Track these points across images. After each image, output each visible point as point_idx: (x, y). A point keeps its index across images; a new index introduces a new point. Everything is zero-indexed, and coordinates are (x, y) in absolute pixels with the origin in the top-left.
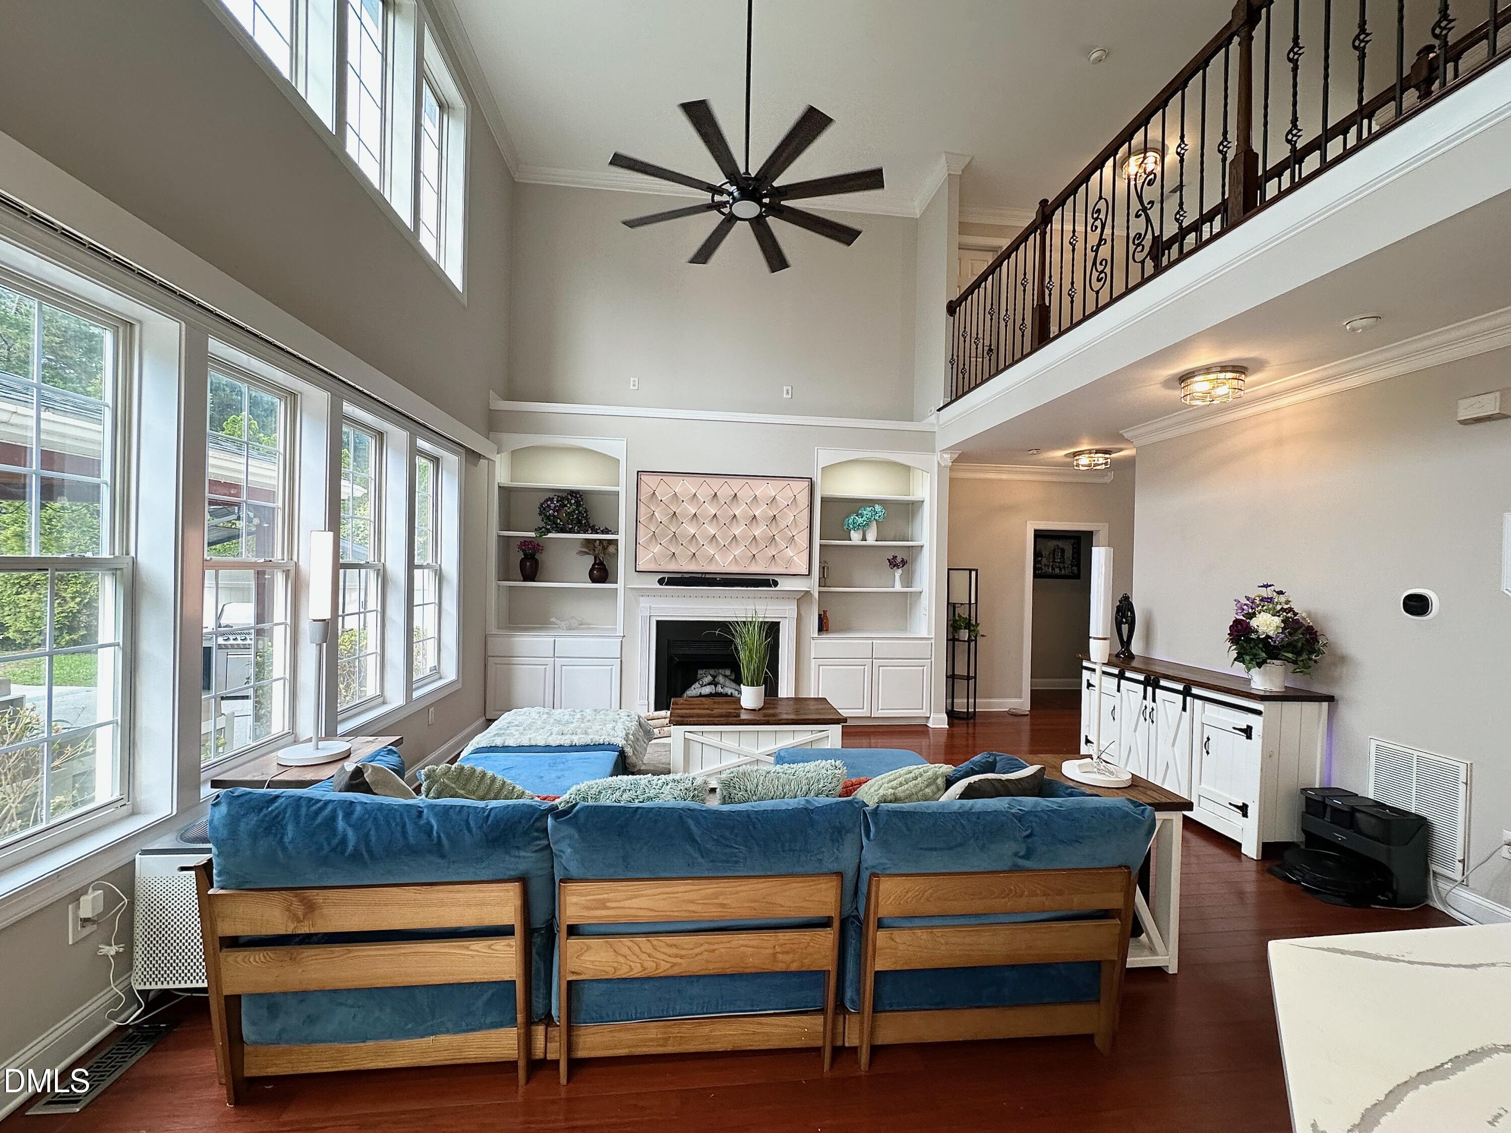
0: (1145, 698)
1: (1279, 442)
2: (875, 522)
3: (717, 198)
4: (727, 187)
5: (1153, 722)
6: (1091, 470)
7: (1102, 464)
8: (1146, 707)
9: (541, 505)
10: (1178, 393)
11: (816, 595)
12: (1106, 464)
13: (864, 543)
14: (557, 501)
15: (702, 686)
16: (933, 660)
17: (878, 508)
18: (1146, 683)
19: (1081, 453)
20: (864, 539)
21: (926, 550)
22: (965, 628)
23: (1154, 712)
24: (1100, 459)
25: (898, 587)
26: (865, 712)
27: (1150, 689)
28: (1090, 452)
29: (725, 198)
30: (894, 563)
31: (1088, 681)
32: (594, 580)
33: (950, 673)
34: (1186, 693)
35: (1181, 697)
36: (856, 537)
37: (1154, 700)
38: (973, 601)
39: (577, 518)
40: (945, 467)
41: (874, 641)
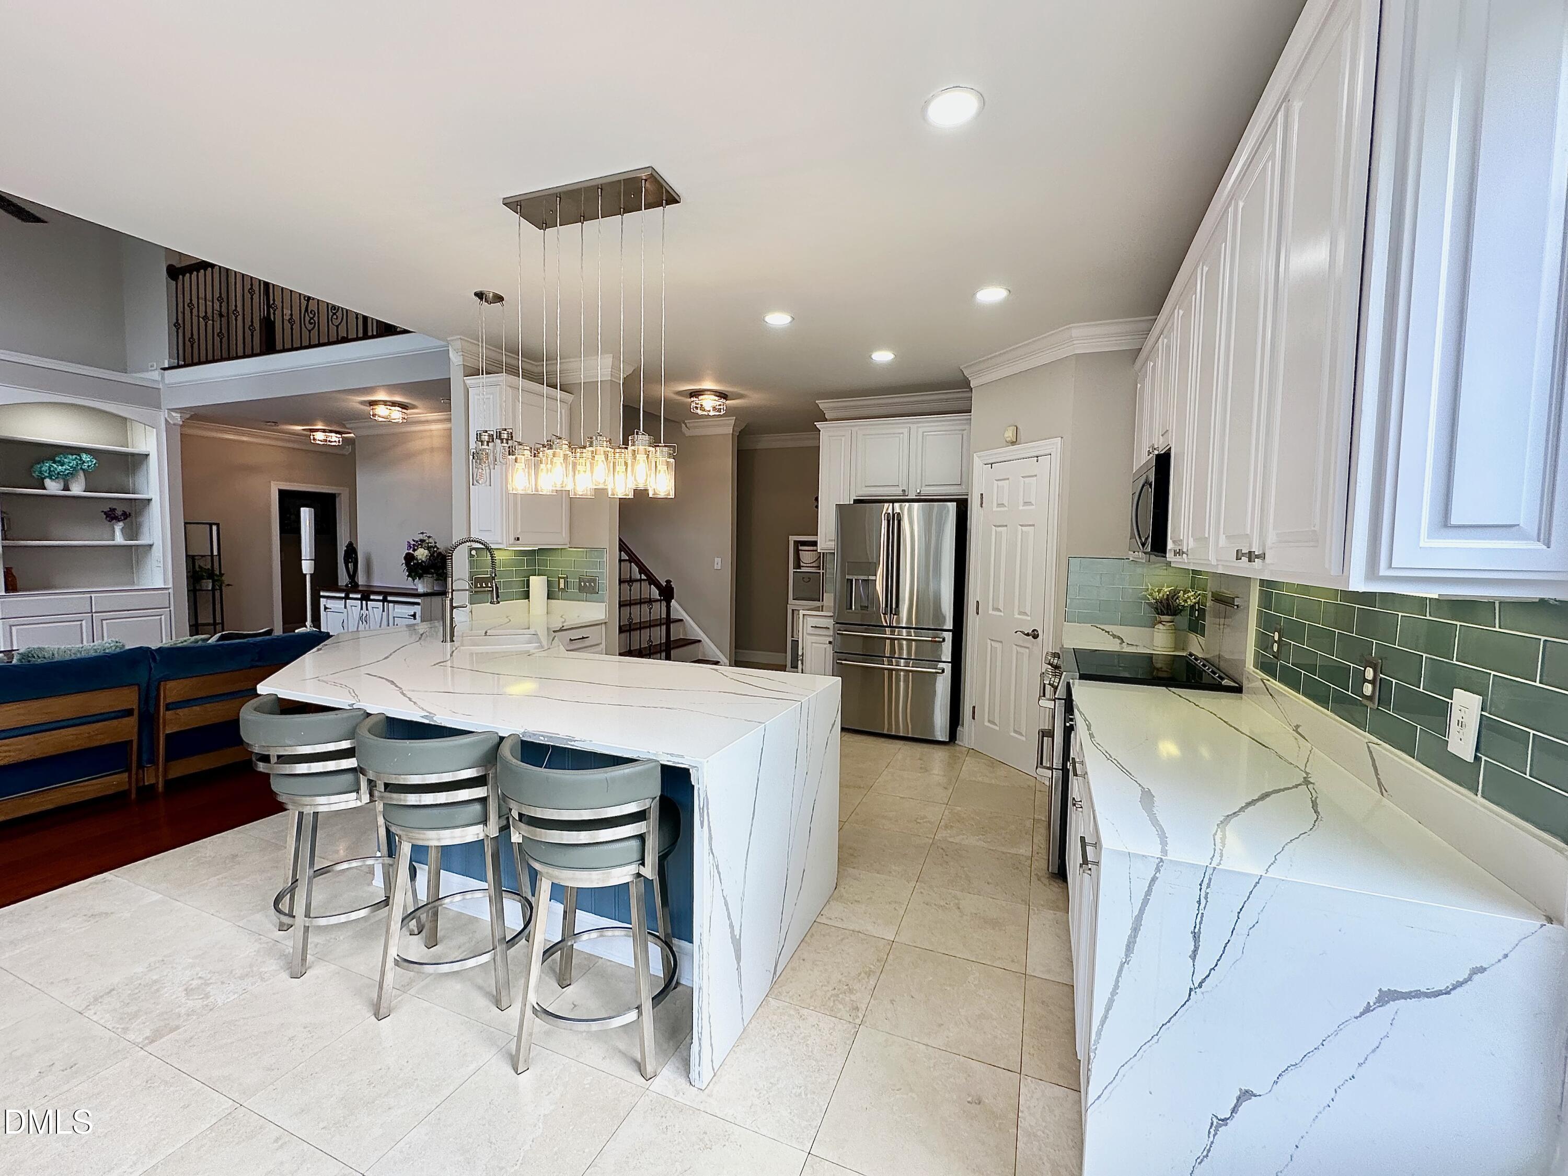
0: (362, 609)
2: (81, 474)
5: (367, 624)
6: (326, 445)
7: (335, 441)
8: (362, 615)
12: (338, 442)
13: (65, 493)
16: (172, 608)
17: (85, 457)
19: (317, 430)
20: (66, 489)
21: (155, 504)
22: (208, 578)
23: (368, 616)
24: (333, 437)
25: (119, 539)
27: (364, 603)
28: (324, 431)
30: (112, 516)
31: (325, 605)
33: (193, 622)
34: (384, 600)
35: (382, 603)
36: (53, 486)
37: (367, 609)
38: (215, 553)
40: (174, 424)
41: (93, 595)
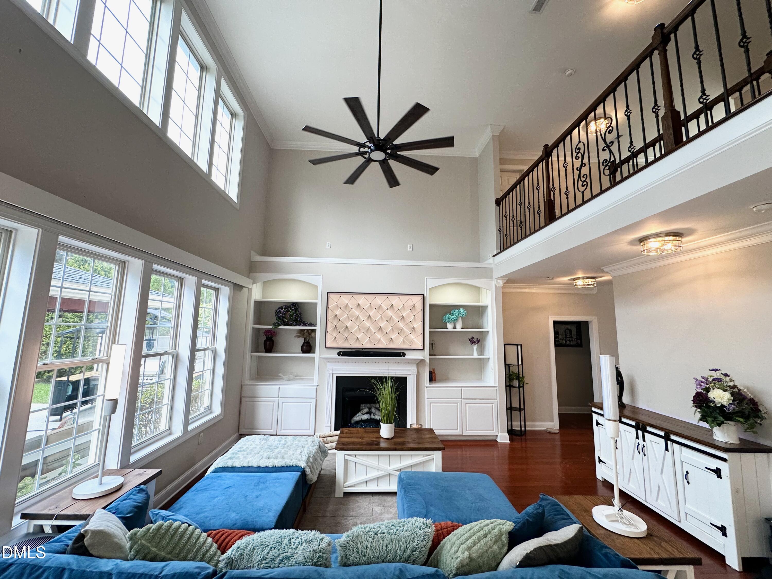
0: (637, 438)
1: (708, 276)
2: (460, 319)
3: (362, 150)
4: (368, 144)
5: (645, 455)
6: (585, 287)
7: (591, 285)
8: (639, 444)
9: (276, 311)
10: (639, 248)
11: (428, 361)
12: (593, 285)
13: (455, 330)
14: (285, 309)
15: (363, 414)
16: (498, 400)
17: (462, 310)
18: (637, 427)
19: (578, 278)
20: (455, 328)
21: (491, 334)
22: (517, 379)
23: (645, 448)
24: (590, 282)
25: (476, 355)
26: (458, 432)
27: (640, 432)
28: (583, 278)
29: (366, 149)
30: (473, 341)
31: (597, 421)
32: (304, 352)
33: (509, 406)
34: (667, 438)
35: (663, 440)
36: (450, 327)
37: (644, 440)
38: (520, 363)
39: (295, 318)
40: (499, 287)
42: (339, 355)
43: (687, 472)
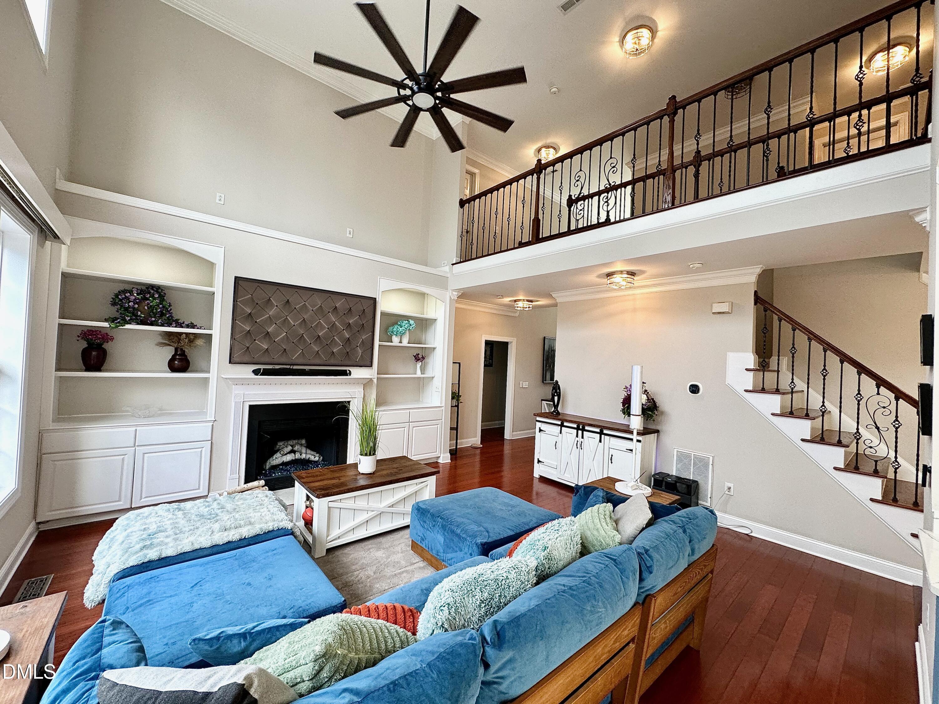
0: (577, 436)
1: (635, 310)
2: (409, 332)
5: (581, 449)
6: (523, 310)
7: (527, 308)
8: (578, 441)
10: (601, 281)
11: (375, 381)
12: (529, 307)
13: (400, 344)
15: (283, 455)
16: (443, 420)
17: (412, 322)
18: (578, 429)
19: (519, 300)
20: (401, 342)
21: (437, 351)
23: (583, 444)
24: (526, 304)
25: (419, 374)
27: (580, 432)
28: (523, 300)
30: (417, 358)
31: (540, 428)
32: (173, 370)
34: (601, 433)
35: (599, 435)
36: (396, 340)
37: (583, 437)
39: (161, 312)
40: (454, 300)
41: (411, 411)
42: (256, 374)
43: (612, 456)
